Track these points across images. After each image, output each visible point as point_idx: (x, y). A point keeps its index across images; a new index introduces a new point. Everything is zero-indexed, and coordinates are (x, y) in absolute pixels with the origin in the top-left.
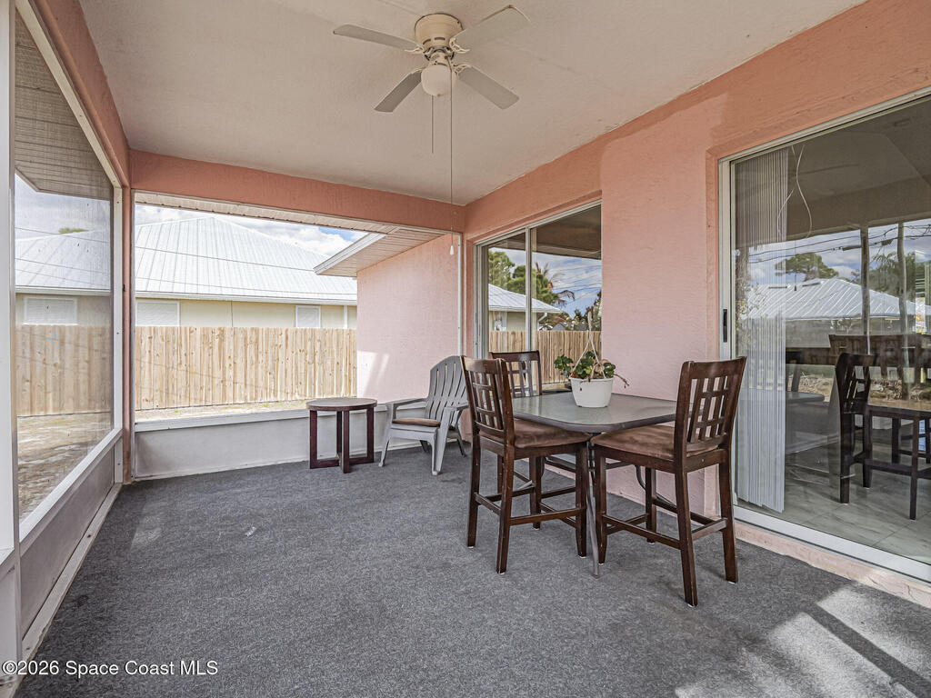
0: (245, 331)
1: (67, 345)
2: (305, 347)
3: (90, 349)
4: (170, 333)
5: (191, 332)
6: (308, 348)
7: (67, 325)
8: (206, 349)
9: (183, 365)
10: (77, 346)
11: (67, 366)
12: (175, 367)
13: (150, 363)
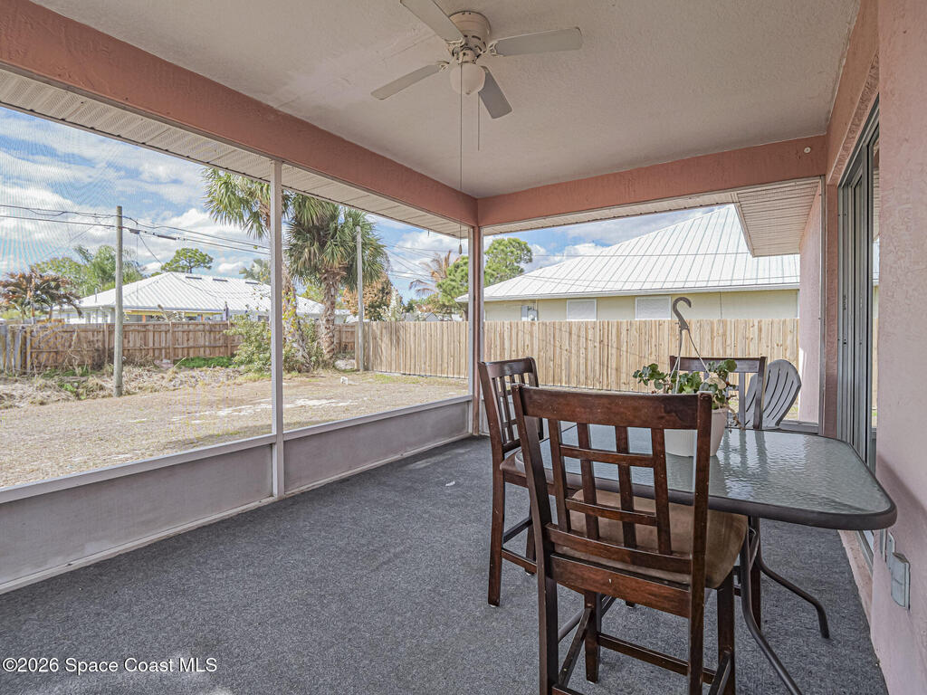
0: (712, 323)
1: (573, 335)
2: (785, 340)
3: (586, 339)
4: (643, 326)
5: (660, 325)
6: (788, 342)
7: (573, 320)
8: (673, 340)
9: (653, 354)
10: (579, 336)
11: (573, 351)
12: (647, 356)
13: (627, 352)
